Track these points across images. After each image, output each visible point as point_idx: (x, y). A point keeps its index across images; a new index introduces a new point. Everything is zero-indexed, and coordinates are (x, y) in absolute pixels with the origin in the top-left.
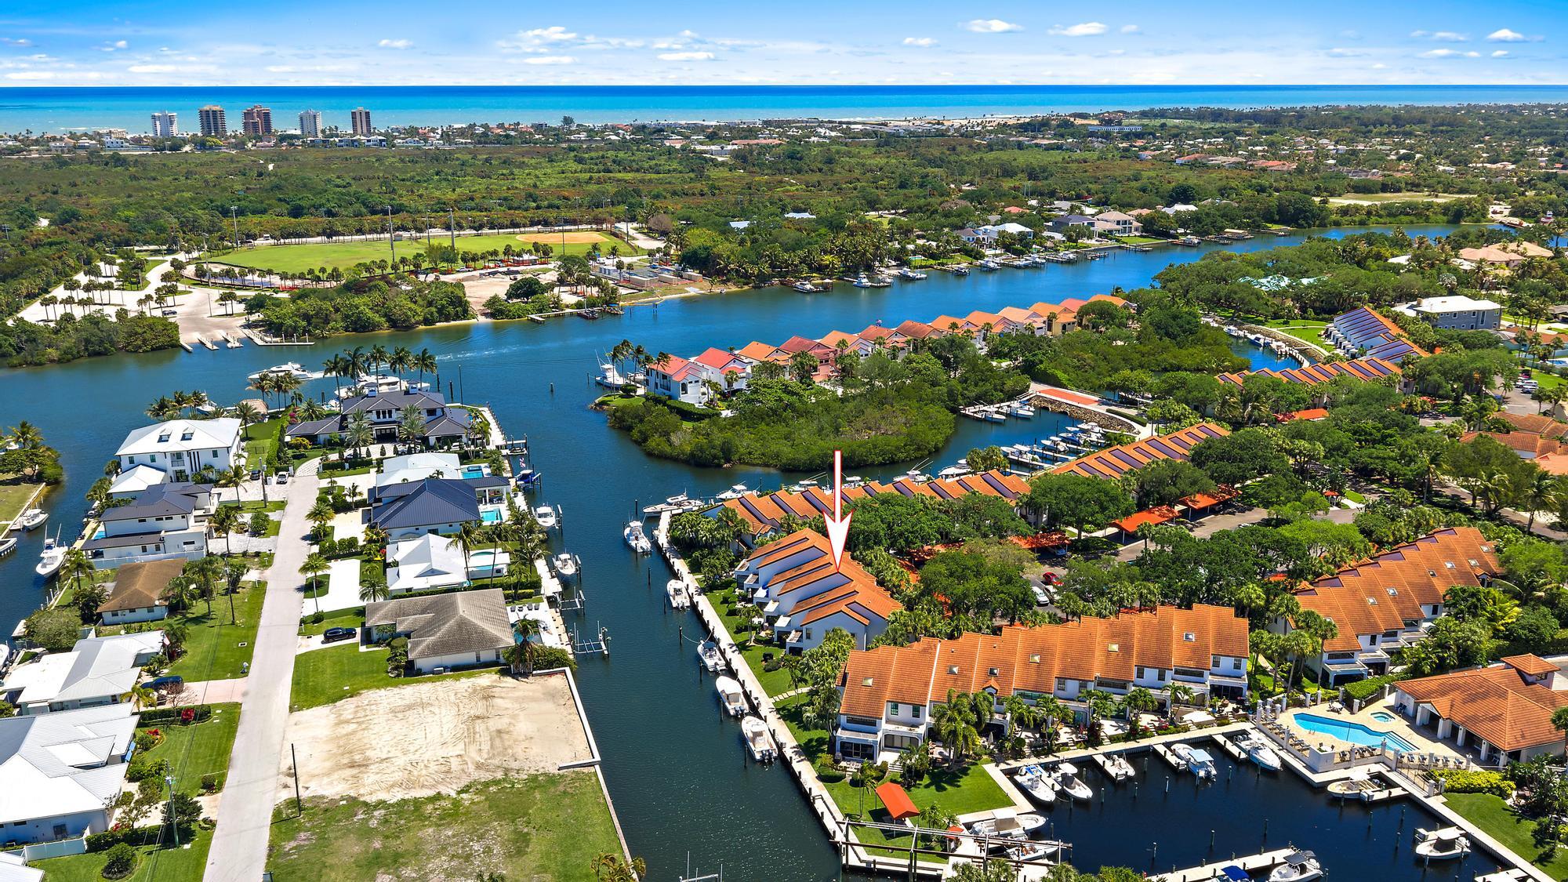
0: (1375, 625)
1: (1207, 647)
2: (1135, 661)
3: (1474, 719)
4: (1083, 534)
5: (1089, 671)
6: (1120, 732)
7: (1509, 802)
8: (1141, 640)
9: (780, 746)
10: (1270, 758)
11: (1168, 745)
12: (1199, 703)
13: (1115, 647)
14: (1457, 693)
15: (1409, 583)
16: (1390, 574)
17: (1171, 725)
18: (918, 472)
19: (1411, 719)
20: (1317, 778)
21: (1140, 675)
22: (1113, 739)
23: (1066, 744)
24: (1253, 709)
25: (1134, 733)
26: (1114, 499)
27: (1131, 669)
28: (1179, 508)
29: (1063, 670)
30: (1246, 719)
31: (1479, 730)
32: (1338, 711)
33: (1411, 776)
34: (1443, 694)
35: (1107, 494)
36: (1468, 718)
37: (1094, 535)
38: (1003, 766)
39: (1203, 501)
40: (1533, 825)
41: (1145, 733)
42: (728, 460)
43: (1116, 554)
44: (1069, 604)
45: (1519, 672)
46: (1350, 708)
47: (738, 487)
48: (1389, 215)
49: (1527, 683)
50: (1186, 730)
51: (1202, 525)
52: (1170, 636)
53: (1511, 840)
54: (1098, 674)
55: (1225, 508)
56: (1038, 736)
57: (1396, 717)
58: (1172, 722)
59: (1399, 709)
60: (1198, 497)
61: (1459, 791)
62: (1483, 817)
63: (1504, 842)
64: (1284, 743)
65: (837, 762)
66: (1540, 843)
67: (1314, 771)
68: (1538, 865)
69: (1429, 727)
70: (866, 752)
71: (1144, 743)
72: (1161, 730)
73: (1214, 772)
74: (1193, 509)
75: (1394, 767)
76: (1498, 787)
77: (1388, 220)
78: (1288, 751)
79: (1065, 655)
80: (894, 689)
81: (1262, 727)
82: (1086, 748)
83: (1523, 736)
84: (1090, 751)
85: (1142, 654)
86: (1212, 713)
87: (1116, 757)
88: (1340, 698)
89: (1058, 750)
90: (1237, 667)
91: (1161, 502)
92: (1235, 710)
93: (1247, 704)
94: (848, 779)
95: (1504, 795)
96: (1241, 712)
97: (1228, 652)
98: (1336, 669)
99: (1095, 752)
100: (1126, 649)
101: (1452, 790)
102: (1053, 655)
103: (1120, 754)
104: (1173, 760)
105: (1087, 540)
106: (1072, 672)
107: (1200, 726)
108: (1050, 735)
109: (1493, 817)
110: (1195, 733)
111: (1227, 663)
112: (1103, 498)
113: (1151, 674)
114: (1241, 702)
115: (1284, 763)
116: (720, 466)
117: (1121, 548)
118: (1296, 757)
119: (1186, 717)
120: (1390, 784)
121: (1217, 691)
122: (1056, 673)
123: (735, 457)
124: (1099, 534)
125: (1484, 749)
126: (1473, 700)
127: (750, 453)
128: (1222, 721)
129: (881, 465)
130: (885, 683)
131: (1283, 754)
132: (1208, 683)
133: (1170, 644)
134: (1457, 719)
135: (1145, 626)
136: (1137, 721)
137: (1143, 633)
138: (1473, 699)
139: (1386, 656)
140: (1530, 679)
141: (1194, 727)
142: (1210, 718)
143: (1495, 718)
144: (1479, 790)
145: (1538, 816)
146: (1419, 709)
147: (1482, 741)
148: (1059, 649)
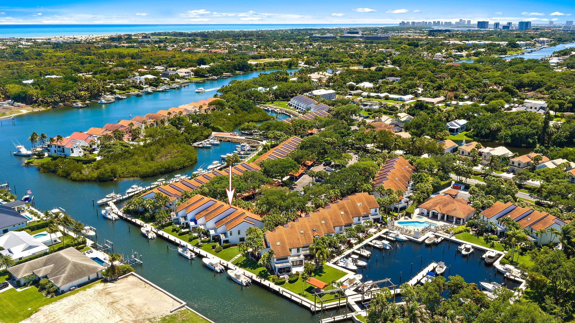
1: (367, 207)
3: (449, 211)
6: (356, 241)
7: (471, 233)
8: (349, 208)
9: (251, 279)
10: (403, 237)
11: (371, 241)
12: (371, 226)
13: (343, 213)
14: (439, 205)
15: (400, 176)
17: (368, 236)
18: (202, 169)
19: (428, 216)
20: (420, 240)
22: (356, 244)
23: (344, 249)
24: (385, 224)
25: (360, 241)
29: (334, 224)
30: (385, 228)
31: (451, 214)
32: (407, 219)
33: (442, 233)
34: (436, 206)
36: (447, 211)
38: (331, 262)
40: (482, 238)
41: (363, 239)
42: (115, 177)
45: (450, 195)
46: (410, 217)
47: (134, 186)
48: (270, 66)
49: (454, 198)
50: (372, 235)
52: (357, 205)
53: (480, 244)
56: (334, 249)
57: (423, 217)
58: (368, 234)
59: (422, 214)
61: (457, 233)
64: (403, 232)
65: (279, 276)
66: (487, 242)
67: (417, 238)
68: (491, 248)
69: (435, 217)
70: (287, 270)
71: (365, 242)
72: (366, 237)
73: (391, 246)
74: (308, 166)
75: (435, 231)
76: (466, 229)
77: (271, 67)
78: (406, 235)
79: (331, 219)
80: (288, 244)
81: (392, 229)
82: (350, 249)
83: (464, 212)
84: (352, 250)
86: (376, 228)
87: (361, 249)
88: (405, 214)
89: (343, 252)
90: (376, 211)
92: (381, 226)
93: (383, 223)
94: (287, 281)
95: (468, 231)
96: (383, 226)
97: (373, 207)
98: (399, 206)
99: (354, 249)
100: (346, 212)
101: (456, 234)
104: (376, 246)
106: (336, 224)
107: (375, 233)
109: (471, 238)
110: (375, 236)
111: (373, 211)
113: (356, 219)
114: (381, 222)
115: (408, 238)
116: (112, 180)
118: (409, 236)
119: (370, 231)
120: (439, 237)
121: (374, 220)
123: (118, 175)
124: (284, 179)
125: (454, 219)
127: (123, 173)
128: (380, 230)
129: (180, 169)
130: (285, 243)
132: (371, 218)
134: (444, 213)
135: (348, 203)
136: (359, 236)
137: (348, 206)
138: (445, 205)
139: (408, 199)
140: (454, 196)
141: (374, 234)
142: (376, 230)
143: (455, 210)
144: (462, 232)
145: (482, 235)
146: (430, 212)
147: (453, 217)
148: (329, 217)
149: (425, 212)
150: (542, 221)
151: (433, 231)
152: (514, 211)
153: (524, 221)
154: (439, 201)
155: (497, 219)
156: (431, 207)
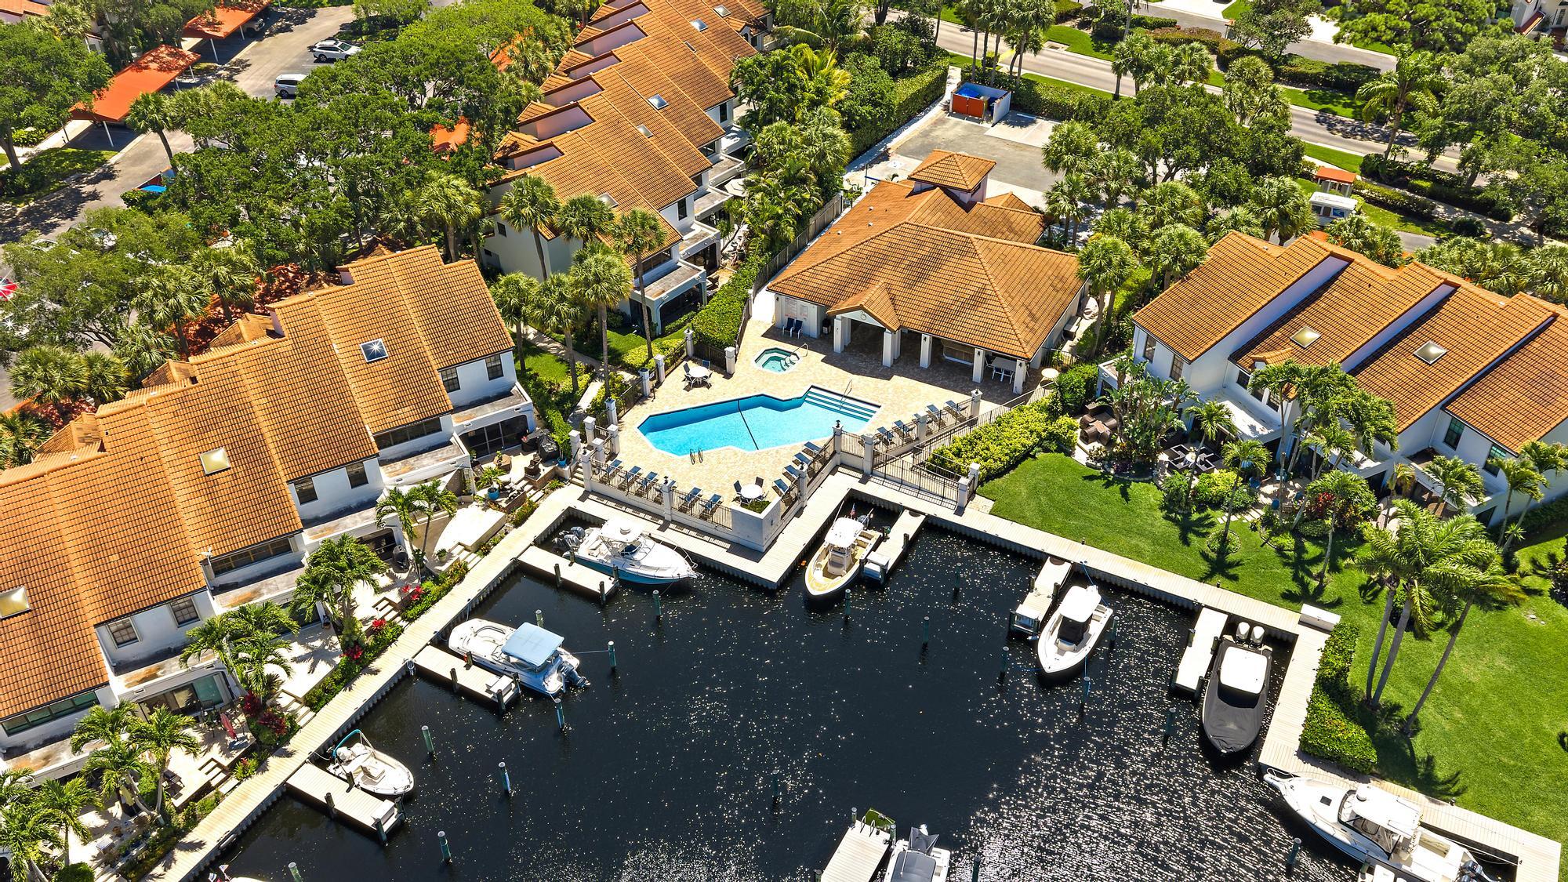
0: (674, 180)
1: (420, 358)
2: (281, 472)
3: (942, 312)
4: (19, 151)
5: (182, 563)
6: (324, 669)
7: (1080, 456)
8: (275, 408)
11: (440, 641)
12: (461, 492)
13: (218, 458)
14: (887, 270)
15: (674, 77)
16: (638, 69)
17: (425, 579)
19: (821, 341)
20: (771, 568)
21: (307, 496)
22: (316, 700)
23: (207, 788)
24: (563, 455)
26: (53, 62)
27: (282, 498)
28: (188, 43)
29: (110, 591)
30: (558, 479)
31: (956, 332)
32: (703, 383)
33: (912, 478)
34: (866, 280)
35: (32, 55)
36: (933, 314)
37: (44, 146)
39: (229, 21)
40: (1148, 494)
41: (382, 637)
43: (109, 175)
44: (48, 380)
45: (946, 190)
46: (719, 364)
49: (968, 207)
50: (461, 572)
51: (244, 65)
52: (336, 371)
53: (1145, 545)
54: (206, 553)
55: (269, 25)
56: (117, 810)
57: (801, 352)
58: (426, 574)
59: (788, 331)
60: (220, 14)
61: (999, 474)
62: (1069, 513)
63: (1136, 554)
64: (664, 510)
66: (1187, 529)
68: (1218, 579)
69: (863, 351)
71: (389, 665)
72: (412, 606)
73: (574, 662)
74: (216, 39)
75: (867, 467)
76: (1052, 437)
78: (681, 525)
79: (95, 550)
81: (602, 488)
82: (262, 767)
83: (1032, 316)
84: (278, 770)
85: (292, 447)
86: (490, 502)
87: (343, 751)
88: (690, 350)
89: (193, 821)
90: (495, 372)
91: (149, 42)
92: (532, 472)
93: (549, 448)
95: (1065, 447)
96: (545, 470)
97: (468, 352)
98: (657, 292)
99: (289, 764)
100: (246, 449)
101: (990, 476)
102: (62, 566)
103: (345, 736)
104: (476, 681)
105: (34, 162)
106: (137, 590)
107: (483, 547)
108: (151, 799)
109: (1083, 505)
110: (484, 573)
111: (472, 375)
112: (28, 67)
113: (332, 485)
114: (533, 446)
117: (113, 158)
118: (701, 533)
119: (444, 542)
121: (481, 443)
122: (91, 612)
124: (55, 141)
125: (978, 362)
126: (922, 277)
128: (519, 510)
131: (672, 535)
132: (456, 439)
133: (344, 395)
134: (915, 323)
135: (265, 365)
136: (349, 610)
137: (269, 390)
138: (920, 272)
139: (712, 232)
140: (966, 198)
141: (472, 559)
142: (494, 516)
143: (977, 300)
144: (1027, 455)
145: (1145, 470)
146: (837, 324)
147: (968, 351)
148: (71, 544)
149: (810, 316)
150: (1519, 365)
151: (856, 462)
152: (1334, 293)
153: (1399, 367)
154: (882, 244)
155: (1235, 357)
156: (841, 289)
